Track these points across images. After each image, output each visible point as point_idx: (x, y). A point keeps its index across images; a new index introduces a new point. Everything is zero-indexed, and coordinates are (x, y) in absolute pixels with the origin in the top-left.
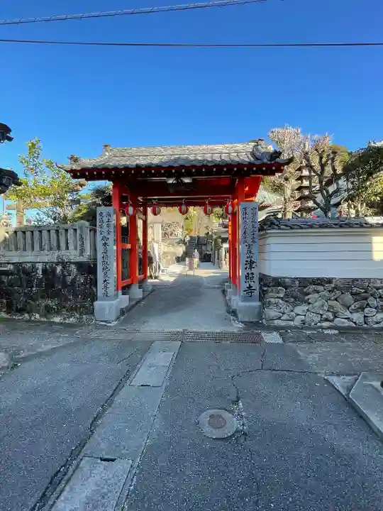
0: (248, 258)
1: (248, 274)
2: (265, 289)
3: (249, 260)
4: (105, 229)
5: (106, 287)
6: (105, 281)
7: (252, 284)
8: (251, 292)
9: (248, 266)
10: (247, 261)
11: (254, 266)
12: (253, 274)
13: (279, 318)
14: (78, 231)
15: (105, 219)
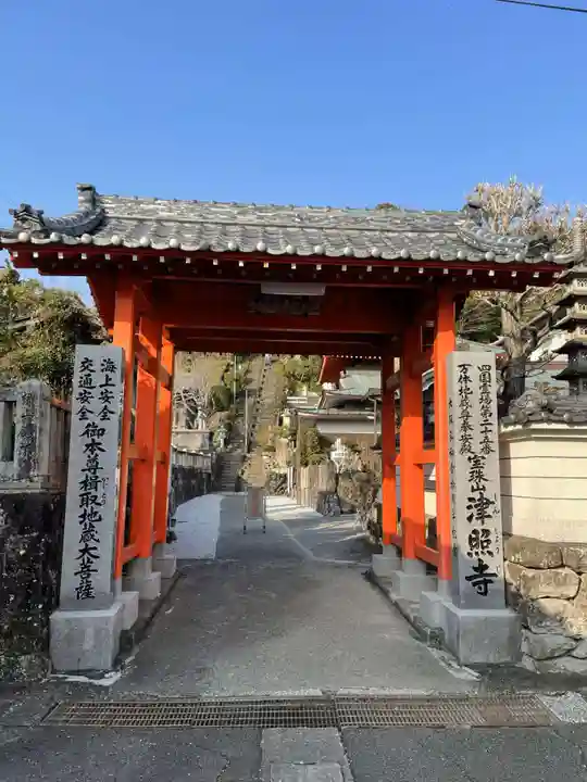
0: (473, 490)
1: (475, 532)
2: (530, 573)
3: (476, 495)
4: (96, 404)
5: (86, 570)
6: (84, 551)
7: (486, 559)
8: (486, 582)
9: (474, 511)
10: (470, 499)
11: (489, 510)
12: (486, 532)
13: (568, 653)
14: (19, 410)
15: (98, 379)
